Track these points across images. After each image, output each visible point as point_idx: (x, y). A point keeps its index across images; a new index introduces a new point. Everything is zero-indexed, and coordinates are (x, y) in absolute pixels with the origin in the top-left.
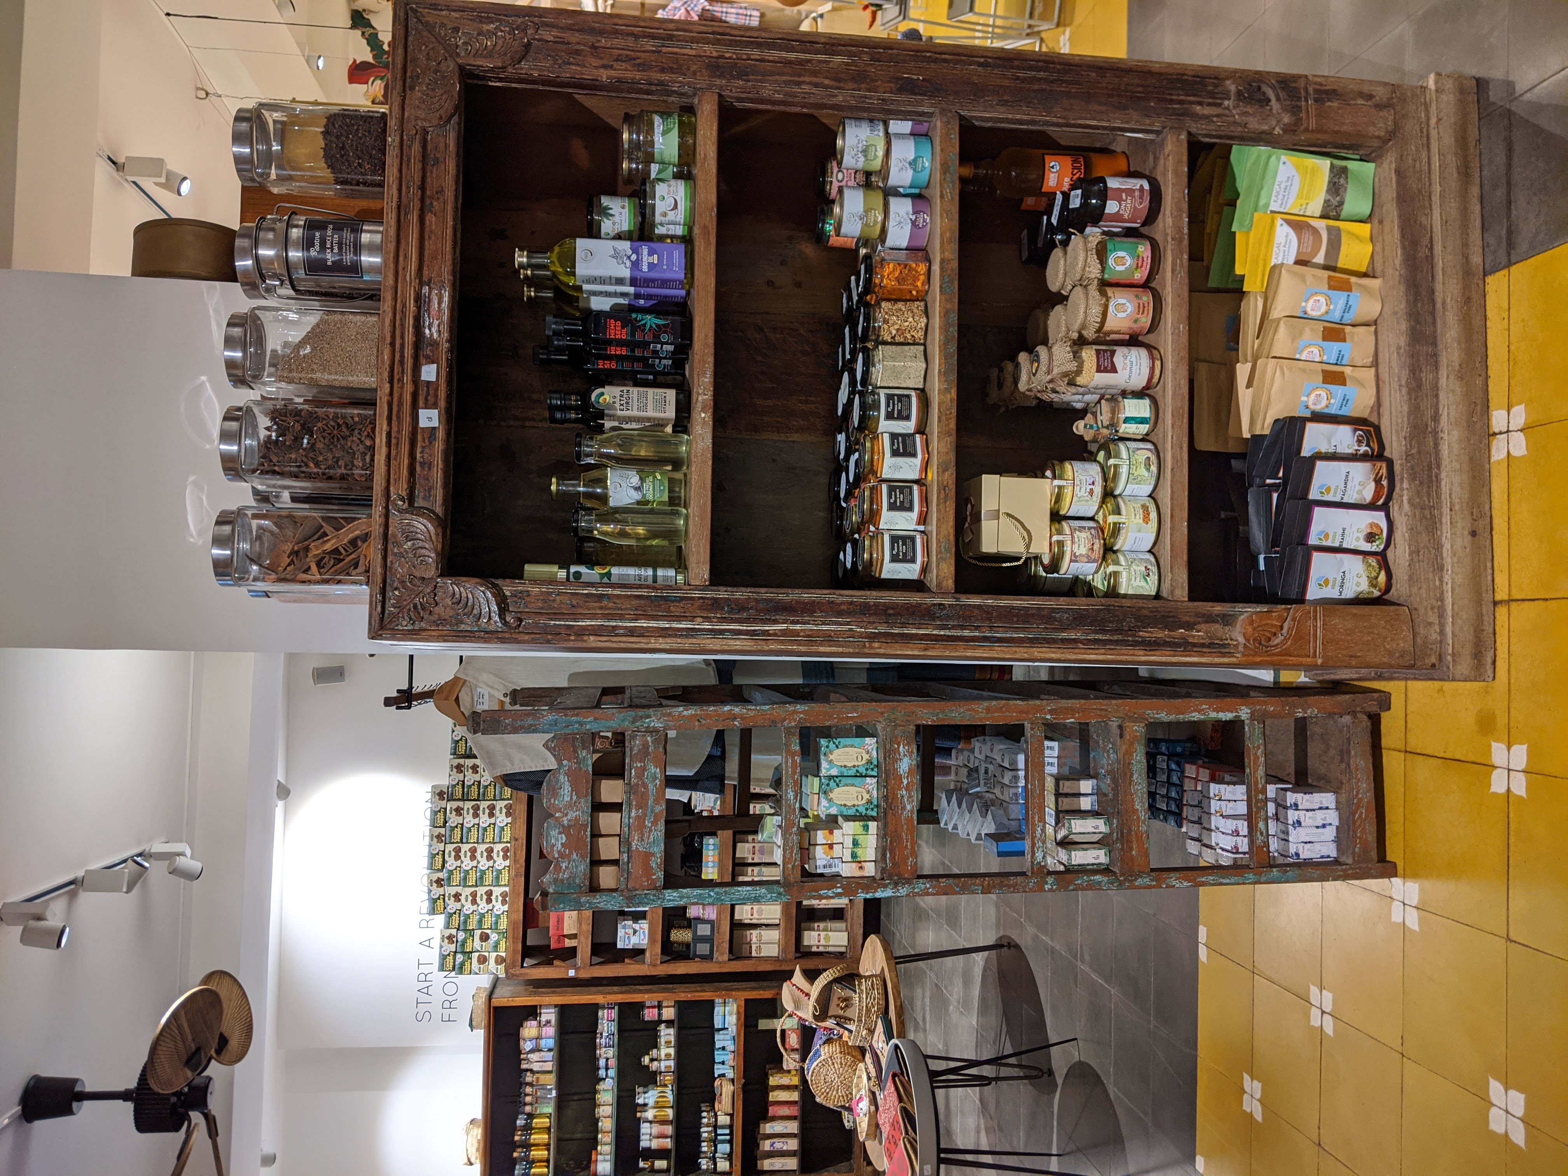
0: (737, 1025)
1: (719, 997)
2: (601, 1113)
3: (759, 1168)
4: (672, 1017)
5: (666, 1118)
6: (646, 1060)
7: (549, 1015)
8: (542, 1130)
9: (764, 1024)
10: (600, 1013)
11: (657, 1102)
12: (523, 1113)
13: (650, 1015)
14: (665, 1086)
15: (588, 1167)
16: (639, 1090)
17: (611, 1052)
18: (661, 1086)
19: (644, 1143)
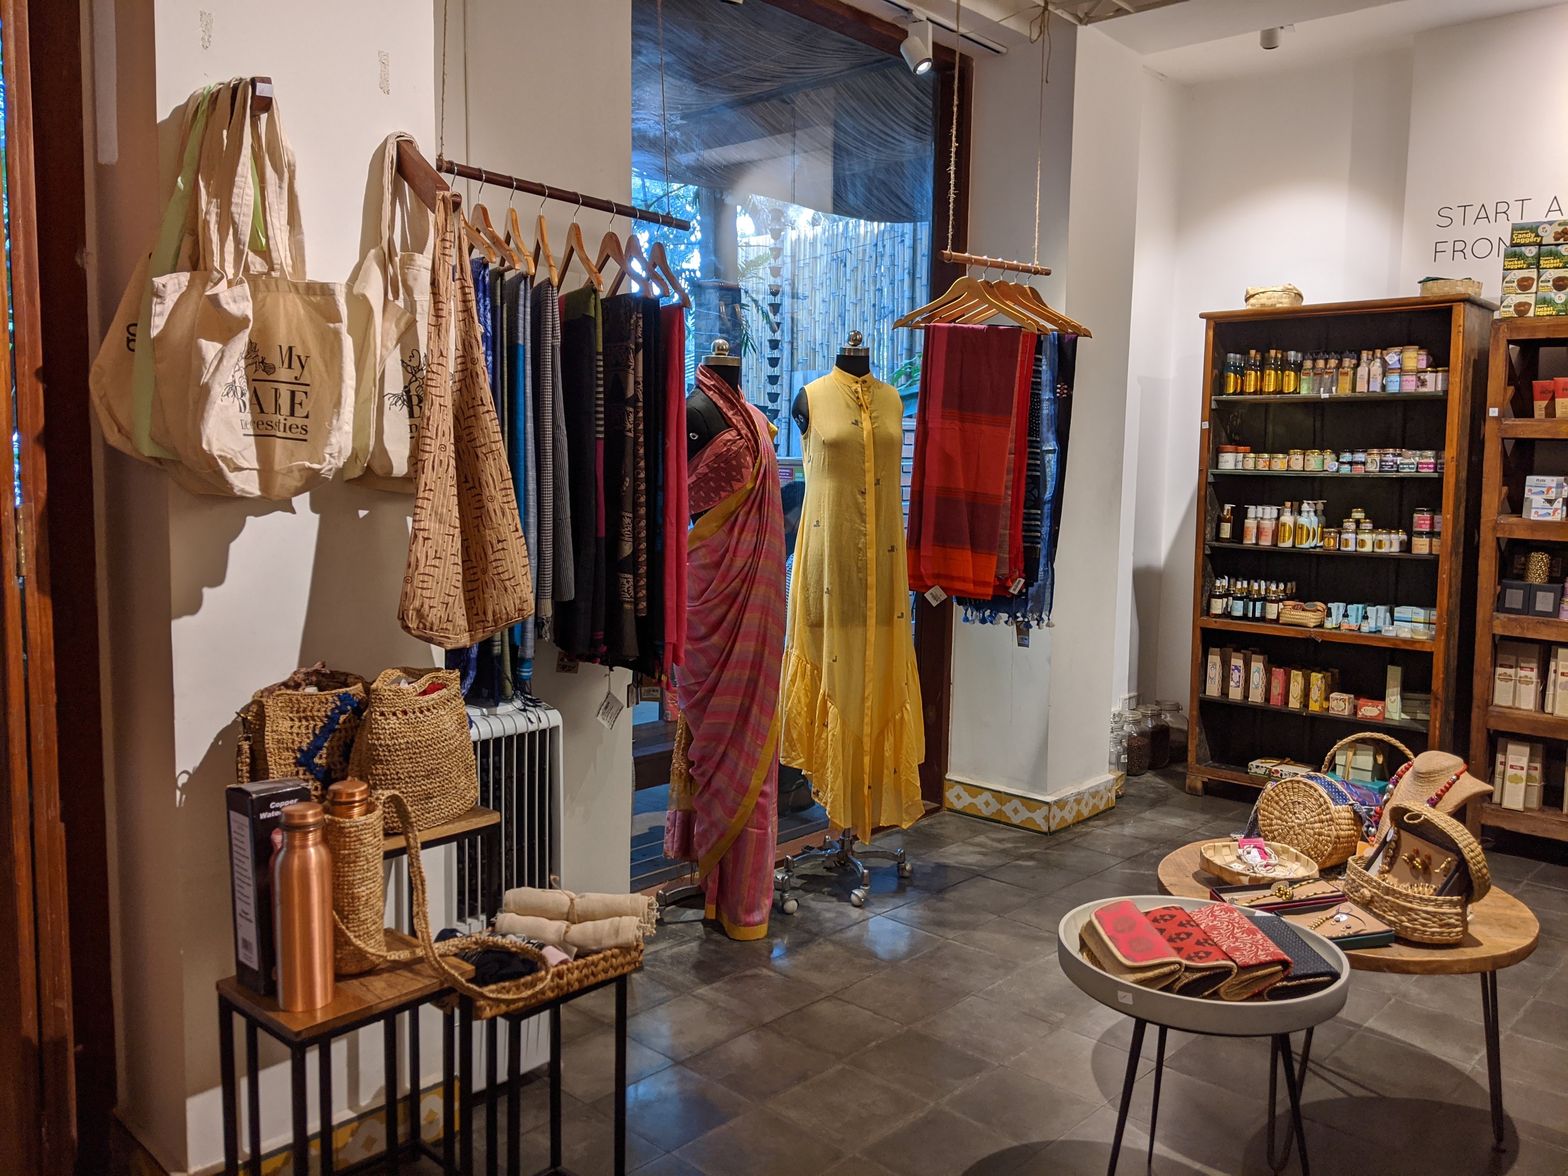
0: (1397, 638)
1: (1440, 616)
2: (1294, 457)
3: (1212, 650)
4: (1415, 551)
5: (1281, 538)
6: (1358, 514)
7: (1434, 383)
8: (1280, 382)
9: (1394, 674)
10: (1429, 453)
11: (1302, 527)
12: (1304, 359)
13: (1422, 520)
14: (1322, 539)
15: (1231, 442)
16: (1320, 504)
17: (1373, 468)
18: (1323, 533)
19: (1252, 510)
